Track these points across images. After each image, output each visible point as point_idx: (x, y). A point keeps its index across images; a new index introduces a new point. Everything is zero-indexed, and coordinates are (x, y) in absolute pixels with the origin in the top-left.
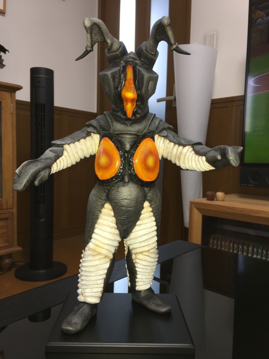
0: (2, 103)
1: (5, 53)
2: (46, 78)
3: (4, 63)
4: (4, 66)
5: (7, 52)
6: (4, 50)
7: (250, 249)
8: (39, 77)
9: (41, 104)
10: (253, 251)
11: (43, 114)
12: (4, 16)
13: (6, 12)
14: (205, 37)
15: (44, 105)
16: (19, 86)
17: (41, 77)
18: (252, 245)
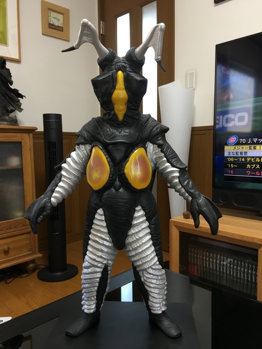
0: (22, 142)
1: (23, 98)
2: (56, 122)
3: (22, 107)
4: (22, 110)
5: (24, 97)
6: (22, 96)
7: (218, 257)
8: (50, 121)
9: (53, 142)
10: (220, 258)
11: (54, 150)
12: (20, 64)
13: (22, 61)
14: (186, 75)
15: (55, 143)
16: (35, 127)
17: (52, 121)
18: (219, 254)
